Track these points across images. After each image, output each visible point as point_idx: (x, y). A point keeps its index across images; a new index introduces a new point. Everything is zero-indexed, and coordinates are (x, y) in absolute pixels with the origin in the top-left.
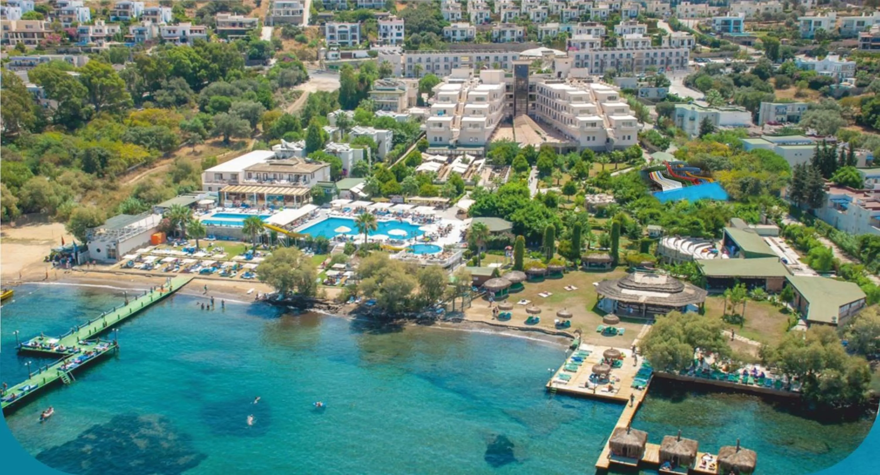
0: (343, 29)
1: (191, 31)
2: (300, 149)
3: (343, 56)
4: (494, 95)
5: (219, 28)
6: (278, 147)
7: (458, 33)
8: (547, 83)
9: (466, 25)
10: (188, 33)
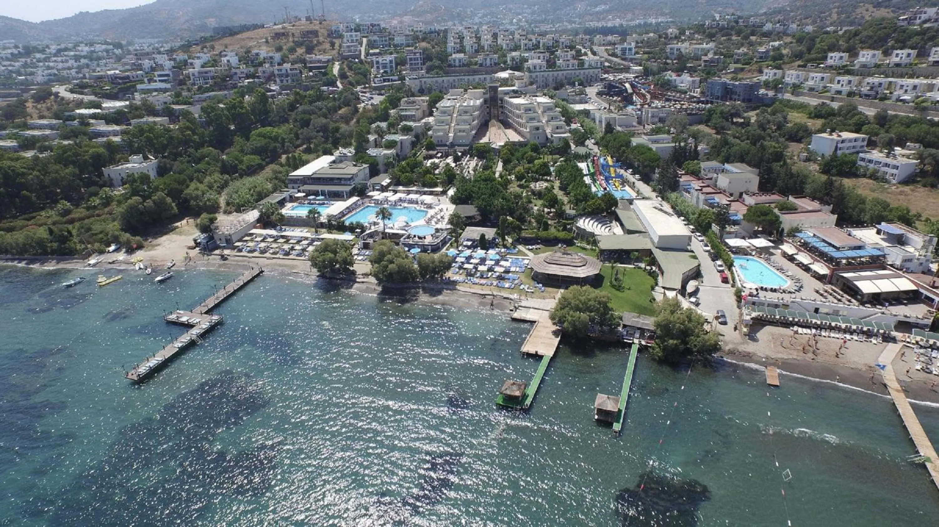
0: (384, 62)
1: (291, 69)
2: (350, 154)
3: (385, 81)
4: (475, 108)
5: (308, 65)
6: (337, 153)
7: (457, 61)
8: (510, 98)
9: (462, 55)
10: (289, 71)
